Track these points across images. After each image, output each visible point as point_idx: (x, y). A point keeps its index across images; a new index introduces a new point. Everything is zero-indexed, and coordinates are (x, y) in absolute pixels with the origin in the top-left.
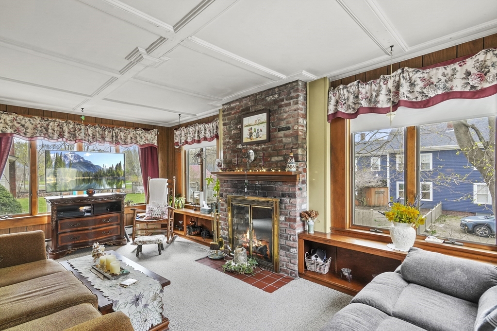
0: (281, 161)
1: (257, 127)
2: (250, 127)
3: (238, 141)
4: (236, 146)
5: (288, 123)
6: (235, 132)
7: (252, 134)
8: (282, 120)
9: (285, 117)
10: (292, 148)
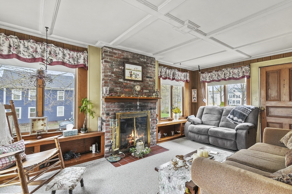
0: (148, 92)
1: (135, 72)
2: (131, 71)
3: (120, 77)
4: (118, 80)
5: (151, 75)
6: (117, 70)
7: (132, 75)
8: (148, 73)
9: (149, 72)
10: (153, 87)
